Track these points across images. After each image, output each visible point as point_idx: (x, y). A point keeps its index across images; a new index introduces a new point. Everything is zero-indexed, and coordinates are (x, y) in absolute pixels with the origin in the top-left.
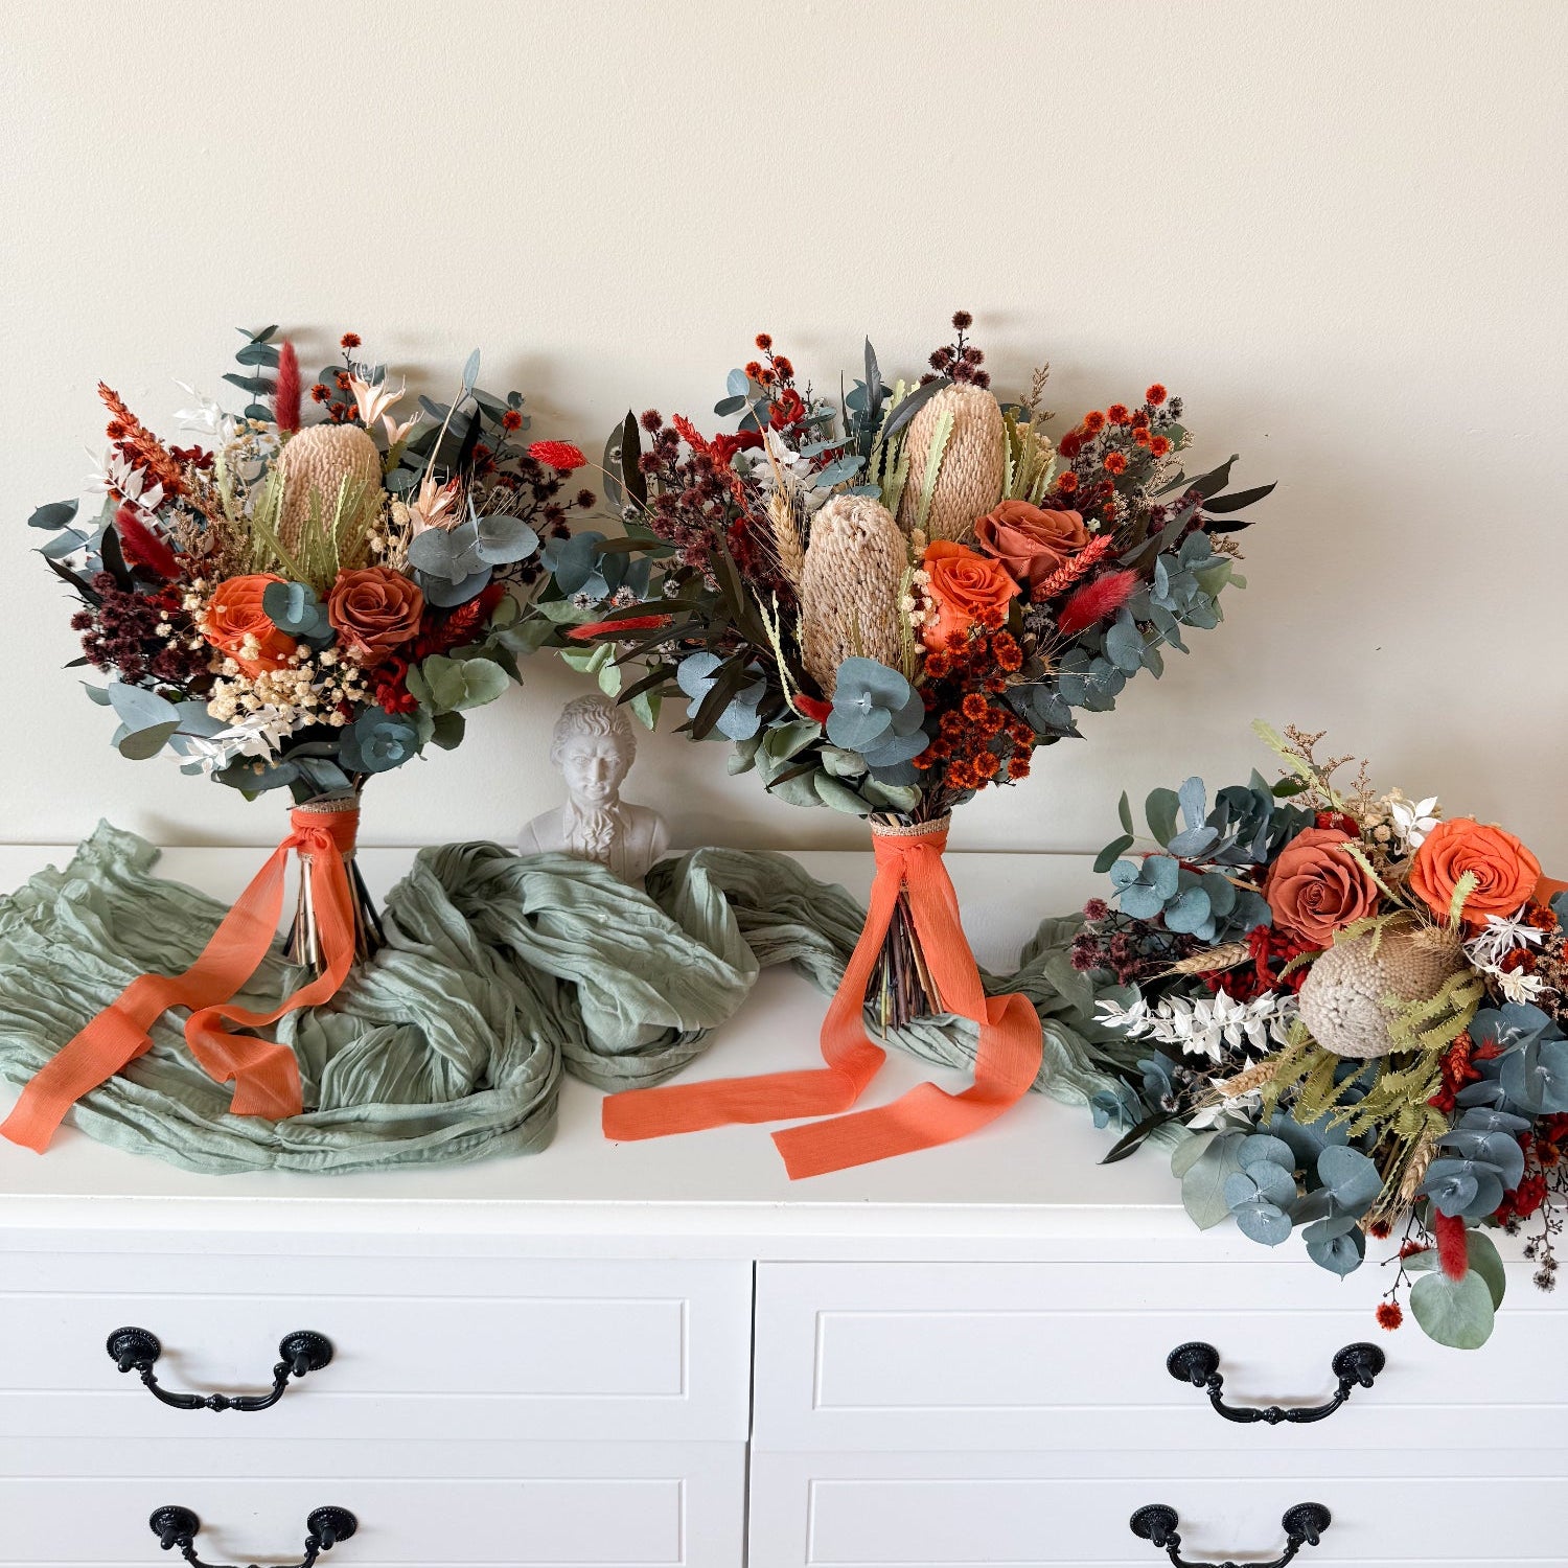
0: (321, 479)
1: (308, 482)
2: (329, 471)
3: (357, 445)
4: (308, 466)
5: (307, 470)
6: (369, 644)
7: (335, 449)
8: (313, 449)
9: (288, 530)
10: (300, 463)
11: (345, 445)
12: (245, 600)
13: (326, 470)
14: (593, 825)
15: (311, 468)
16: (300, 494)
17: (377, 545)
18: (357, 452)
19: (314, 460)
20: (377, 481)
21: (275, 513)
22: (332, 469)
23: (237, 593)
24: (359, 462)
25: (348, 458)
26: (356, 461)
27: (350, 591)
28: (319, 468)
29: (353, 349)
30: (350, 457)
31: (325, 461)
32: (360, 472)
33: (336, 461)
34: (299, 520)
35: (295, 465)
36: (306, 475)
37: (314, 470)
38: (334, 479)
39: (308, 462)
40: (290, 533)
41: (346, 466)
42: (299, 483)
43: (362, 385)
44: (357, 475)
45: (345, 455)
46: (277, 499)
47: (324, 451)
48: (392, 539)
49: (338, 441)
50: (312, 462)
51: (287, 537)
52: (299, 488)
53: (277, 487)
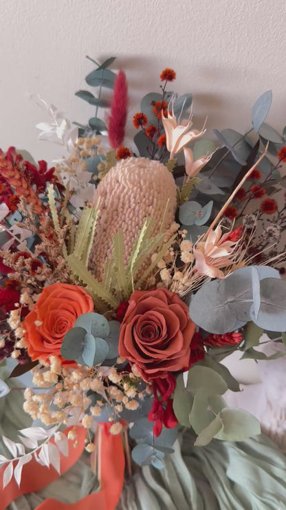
0: (127, 215)
1: (117, 215)
2: (134, 209)
3: (159, 186)
4: (119, 202)
5: (117, 206)
6: (147, 376)
7: (141, 190)
8: (124, 188)
9: (99, 249)
10: (113, 198)
11: (150, 187)
12: (60, 307)
13: (132, 207)
14: (278, 418)
15: (121, 205)
16: (110, 224)
17: (165, 274)
18: (159, 193)
19: (124, 197)
20: (172, 215)
21: (89, 238)
22: (137, 208)
23: (56, 299)
24: (159, 202)
25: (151, 198)
26: (157, 201)
27: (139, 317)
28: (127, 206)
29: (169, 83)
30: (153, 197)
31: (132, 200)
32: (159, 209)
33: (141, 201)
34: (108, 244)
35: (109, 198)
36: (117, 210)
37: (123, 208)
38: (138, 216)
39: (119, 199)
40: (100, 251)
41: (149, 206)
42: (110, 215)
43: (171, 121)
44: (156, 213)
45: (149, 195)
46: (91, 228)
47: (133, 192)
48: (177, 274)
49: (145, 181)
50: (122, 200)
51: (98, 253)
52: (110, 219)
53: (92, 220)
